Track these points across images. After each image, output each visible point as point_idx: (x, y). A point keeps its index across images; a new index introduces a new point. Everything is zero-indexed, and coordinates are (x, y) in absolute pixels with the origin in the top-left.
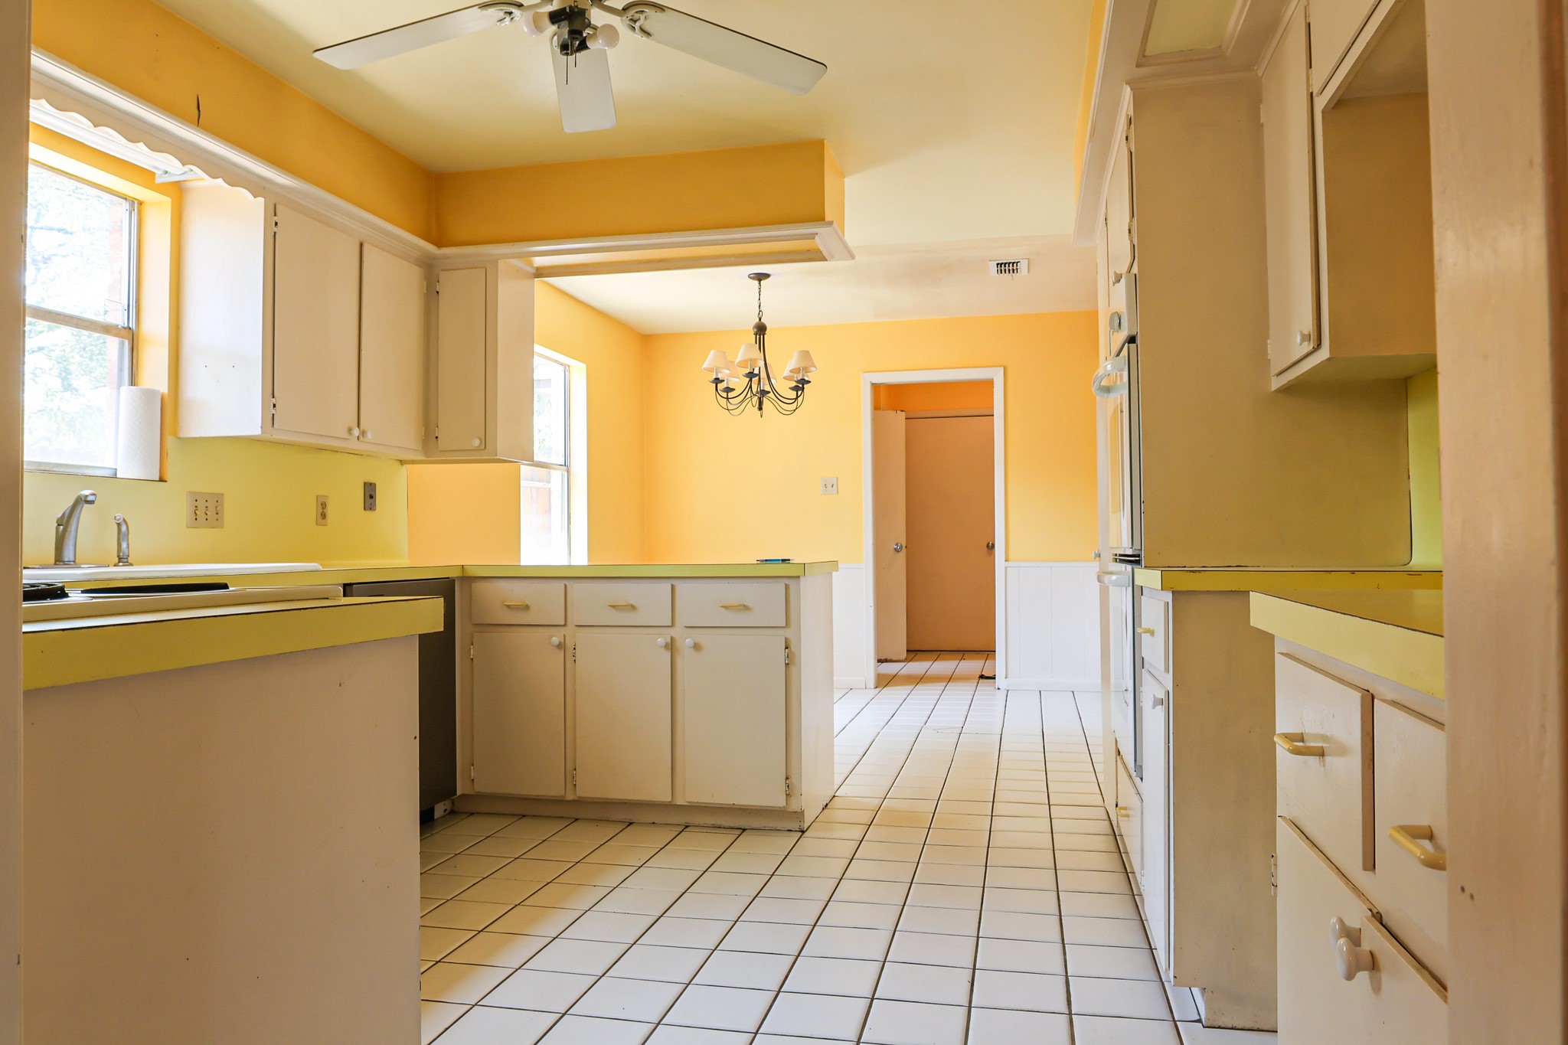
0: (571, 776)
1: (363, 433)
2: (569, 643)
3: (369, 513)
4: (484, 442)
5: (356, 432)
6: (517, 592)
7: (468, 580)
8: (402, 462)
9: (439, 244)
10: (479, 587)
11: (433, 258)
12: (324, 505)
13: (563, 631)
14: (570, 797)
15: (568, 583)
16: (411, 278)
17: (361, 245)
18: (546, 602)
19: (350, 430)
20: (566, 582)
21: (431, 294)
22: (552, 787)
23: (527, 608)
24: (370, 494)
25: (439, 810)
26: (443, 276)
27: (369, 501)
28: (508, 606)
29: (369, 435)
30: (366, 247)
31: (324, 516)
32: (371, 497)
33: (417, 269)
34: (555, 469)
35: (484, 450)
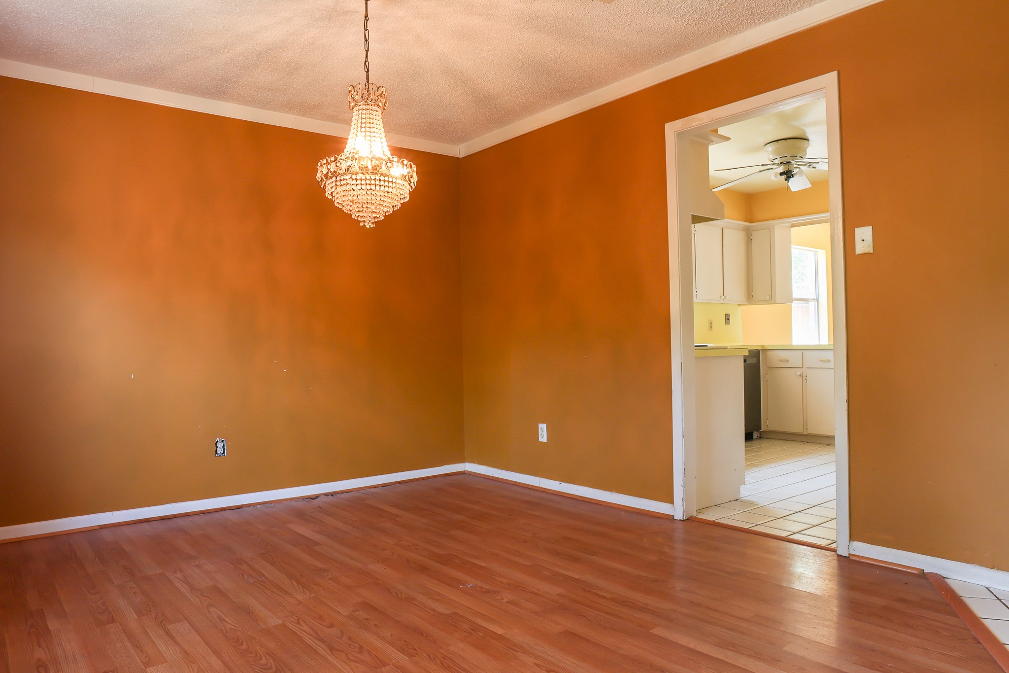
0: (805, 425)
1: (725, 297)
2: (804, 375)
3: (727, 325)
4: (771, 297)
5: (723, 297)
6: (784, 355)
7: (765, 350)
8: (739, 305)
9: (751, 222)
10: (769, 353)
11: (750, 226)
12: (711, 323)
13: (801, 370)
14: (805, 433)
15: (804, 351)
16: (740, 236)
17: (722, 229)
18: (794, 359)
19: (721, 297)
20: (802, 351)
21: (749, 240)
22: (798, 429)
23: (788, 361)
24: (727, 318)
25: (755, 435)
26: (753, 233)
27: (727, 321)
28: (780, 360)
29: (727, 298)
30: (724, 229)
31: (711, 327)
32: (728, 319)
33: (743, 232)
34: (811, 301)
35: (771, 299)
